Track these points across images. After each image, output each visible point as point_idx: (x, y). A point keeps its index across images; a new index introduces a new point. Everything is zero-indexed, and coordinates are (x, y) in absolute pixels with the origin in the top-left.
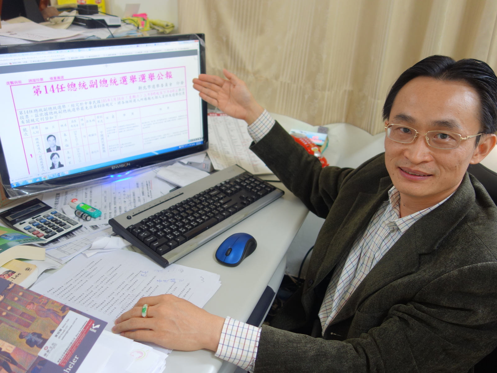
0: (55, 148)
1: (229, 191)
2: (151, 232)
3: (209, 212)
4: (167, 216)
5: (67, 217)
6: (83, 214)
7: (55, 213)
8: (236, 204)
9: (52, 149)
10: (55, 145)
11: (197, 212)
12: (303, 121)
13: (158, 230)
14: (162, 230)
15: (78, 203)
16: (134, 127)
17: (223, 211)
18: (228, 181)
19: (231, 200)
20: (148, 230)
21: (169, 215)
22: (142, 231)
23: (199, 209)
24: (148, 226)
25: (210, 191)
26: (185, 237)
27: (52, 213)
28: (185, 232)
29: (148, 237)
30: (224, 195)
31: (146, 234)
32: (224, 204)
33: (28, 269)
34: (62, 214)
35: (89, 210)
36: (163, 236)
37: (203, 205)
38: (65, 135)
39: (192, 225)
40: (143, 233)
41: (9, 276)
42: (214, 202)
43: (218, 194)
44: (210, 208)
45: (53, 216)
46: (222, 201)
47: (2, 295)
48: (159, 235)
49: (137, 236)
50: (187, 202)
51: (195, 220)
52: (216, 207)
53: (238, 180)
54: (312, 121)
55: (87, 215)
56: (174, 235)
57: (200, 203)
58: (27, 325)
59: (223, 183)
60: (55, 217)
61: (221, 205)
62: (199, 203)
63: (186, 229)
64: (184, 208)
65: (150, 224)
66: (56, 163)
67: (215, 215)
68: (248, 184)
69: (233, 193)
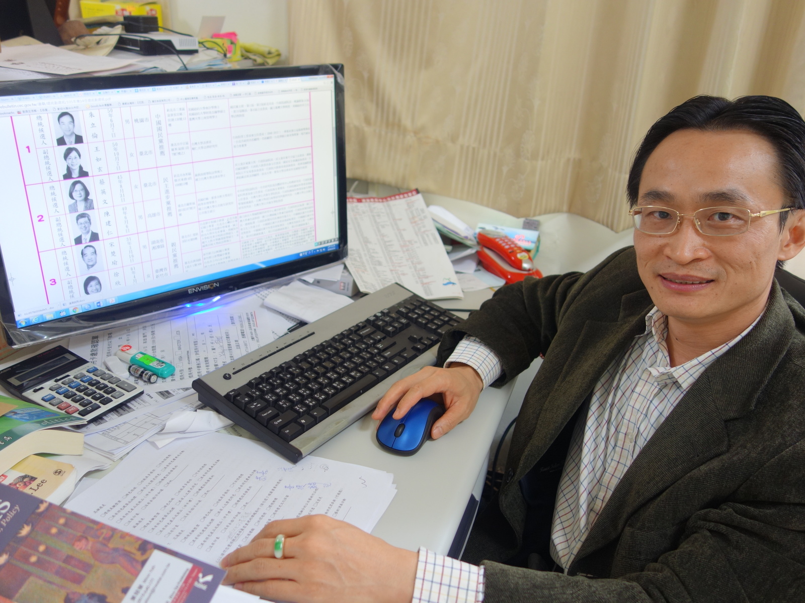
1: (390, 329)
2: (267, 401)
3: (360, 365)
4: (291, 373)
5: (116, 378)
6: (143, 372)
7: (94, 371)
8: (405, 350)
11: (341, 364)
12: (500, 210)
13: (279, 397)
14: (286, 397)
15: (133, 352)
17: (384, 363)
18: (386, 311)
19: (394, 344)
20: (262, 397)
21: (295, 370)
22: (252, 399)
23: (344, 360)
24: (261, 390)
25: (358, 328)
26: (325, 408)
27: (88, 371)
28: (324, 400)
29: (263, 409)
30: (384, 335)
31: (259, 405)
32: (385, 350)
33: (58, 472)
34: (107, 372)
35: (153, 364)
36: (288, 408)
37: (350, 352)
39: (335, 388)
40: (255, 404)
41: (25, 485)
42: (367, 348)
43: (373, 333)
44: (362, 358)
45: (91, 375)
46: (380, 346)
47: (28, 525)
48: (281, 406)
49: (245, 409)
50: (322, 347)
51: (339, 379)
52: (373, 356)
53: (403, 310)
54: (513, 210)
55: (150, 373)
56: (307, 406)
57: (345, 349)
58: (78, 580)
59: (379, 315)
60: (94, 378)
61: (381, 352)
62: (343, 350)
63: (326, 394)
64: (319, 358)
65: (265, 387)
67: (372, 370)
68: (420, 316)
69: (397, 331)
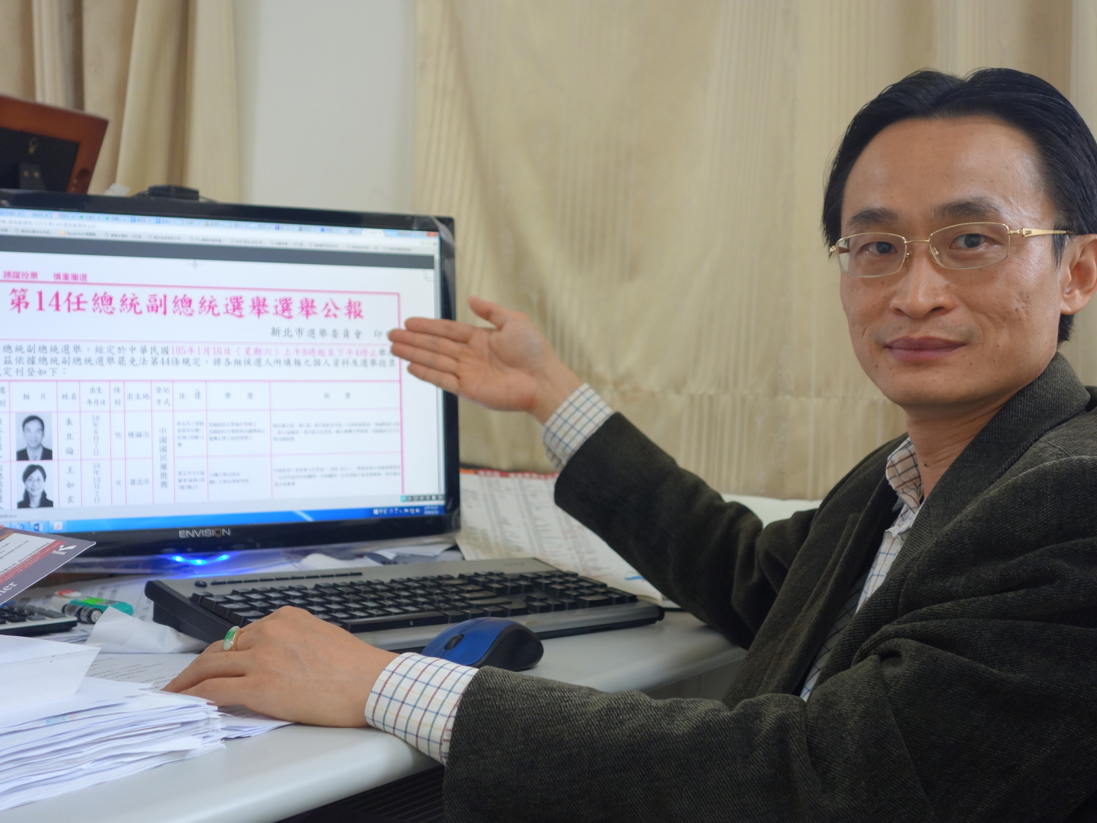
0: (39, 453)
9: (30, 453)
10: (40, 445)
16: (250, 431)
38: (69, 422)
66: (33, 493)
